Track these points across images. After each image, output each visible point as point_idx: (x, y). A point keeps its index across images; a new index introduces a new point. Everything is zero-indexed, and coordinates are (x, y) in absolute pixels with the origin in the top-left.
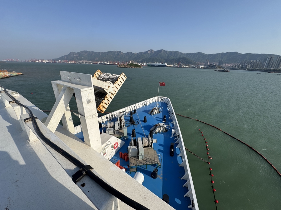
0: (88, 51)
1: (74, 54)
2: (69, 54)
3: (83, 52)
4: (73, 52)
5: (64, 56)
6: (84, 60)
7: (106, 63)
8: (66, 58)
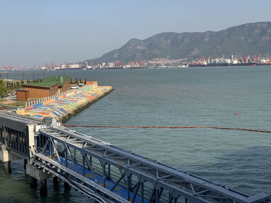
0: (172, 34)
1: (136, 45)
2: (126, 46)
3: (158, 36)
4: (134, 39)
5: (113, 52)
6: (160, 57)
7: (229, 61)
8: (116, 56)
